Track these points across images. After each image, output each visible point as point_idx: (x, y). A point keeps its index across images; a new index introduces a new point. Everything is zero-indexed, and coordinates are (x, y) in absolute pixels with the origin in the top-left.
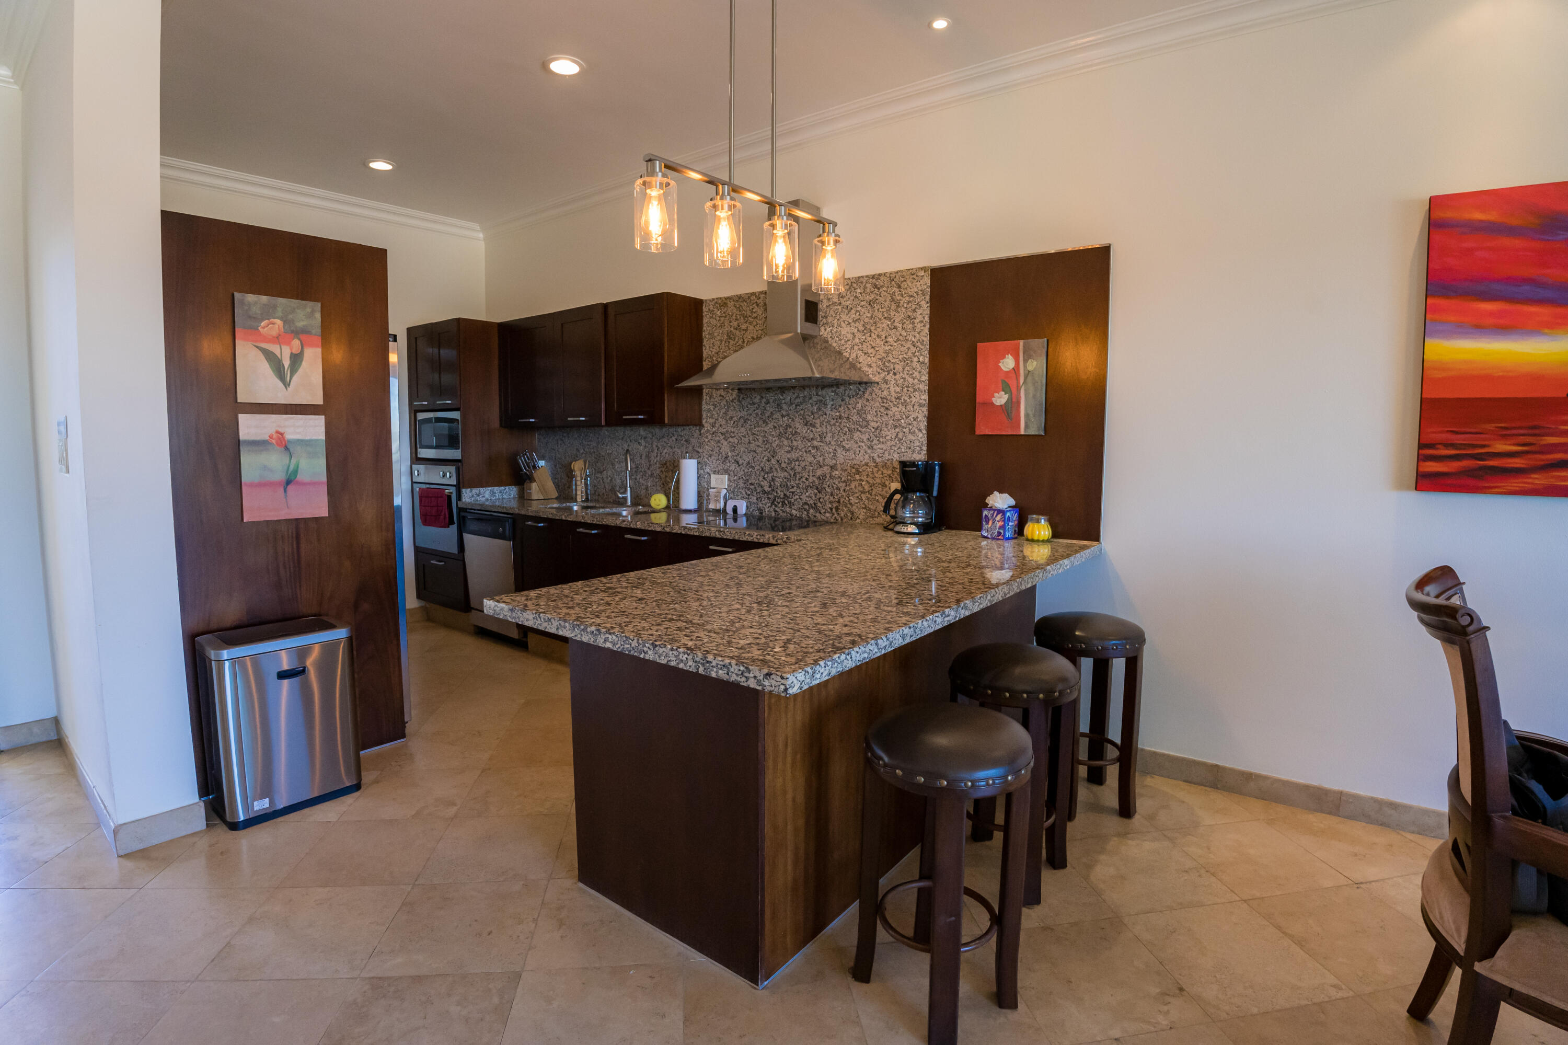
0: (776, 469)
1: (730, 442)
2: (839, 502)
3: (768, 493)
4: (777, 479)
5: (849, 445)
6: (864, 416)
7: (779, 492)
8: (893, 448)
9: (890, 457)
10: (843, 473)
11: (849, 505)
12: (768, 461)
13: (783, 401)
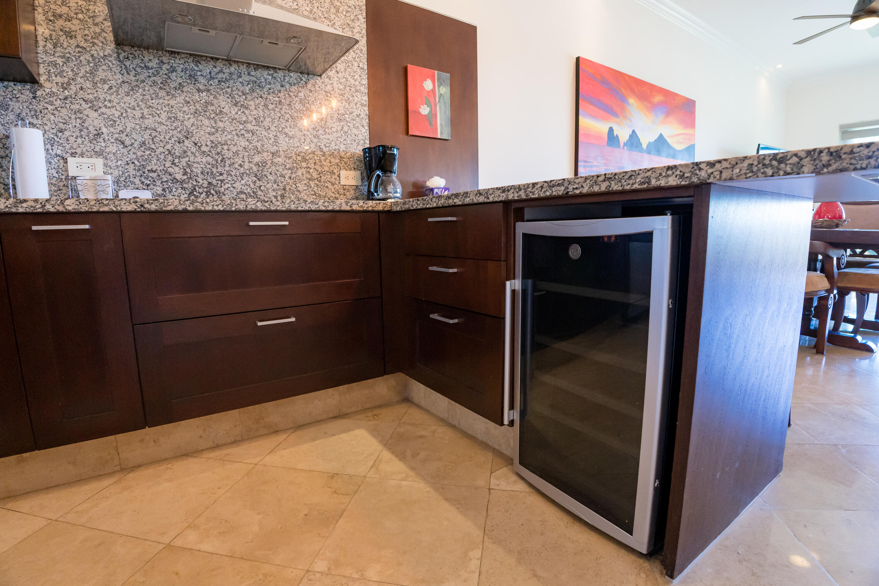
0: (192, 153)
1: (103, 114)
2: (284, 189)
3: (182, 182)
4: (195, 165)
5: (293, 133)
6: (308, 105)
7: (199, 180)
8: (339, 139)
9: (337, 147)
10: (287, 161)
11: (296, 193)
12: (179, 143)
13: (199, 73)
